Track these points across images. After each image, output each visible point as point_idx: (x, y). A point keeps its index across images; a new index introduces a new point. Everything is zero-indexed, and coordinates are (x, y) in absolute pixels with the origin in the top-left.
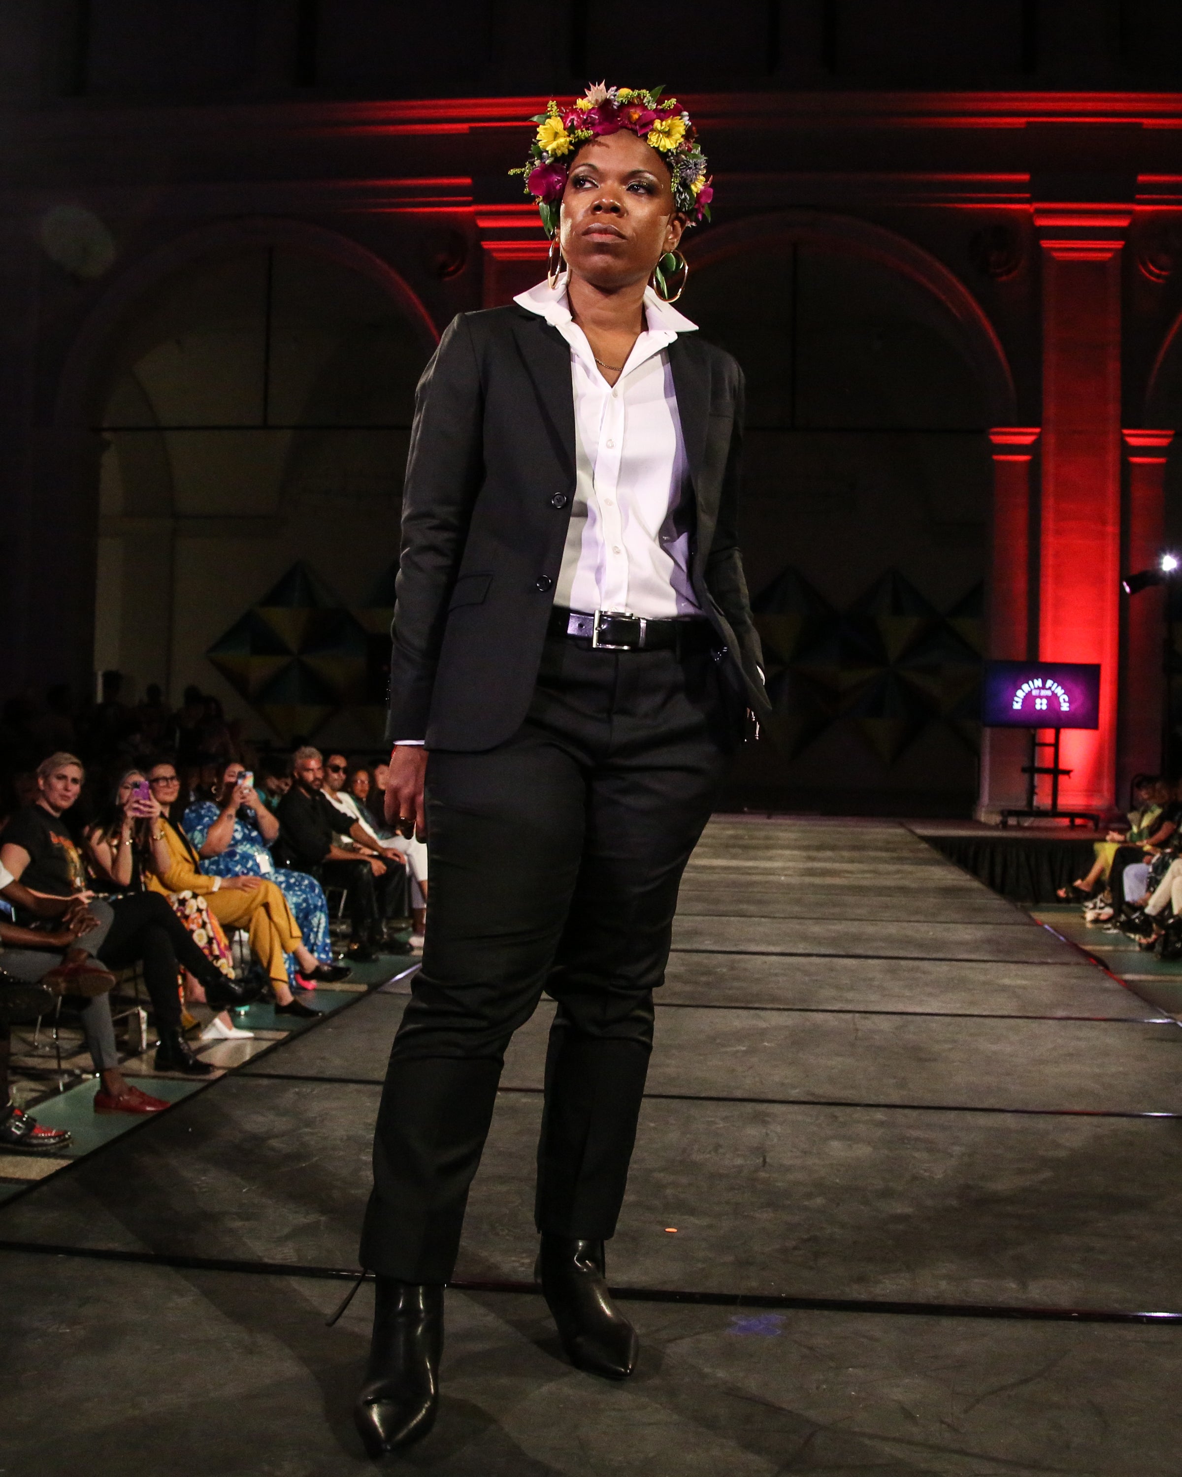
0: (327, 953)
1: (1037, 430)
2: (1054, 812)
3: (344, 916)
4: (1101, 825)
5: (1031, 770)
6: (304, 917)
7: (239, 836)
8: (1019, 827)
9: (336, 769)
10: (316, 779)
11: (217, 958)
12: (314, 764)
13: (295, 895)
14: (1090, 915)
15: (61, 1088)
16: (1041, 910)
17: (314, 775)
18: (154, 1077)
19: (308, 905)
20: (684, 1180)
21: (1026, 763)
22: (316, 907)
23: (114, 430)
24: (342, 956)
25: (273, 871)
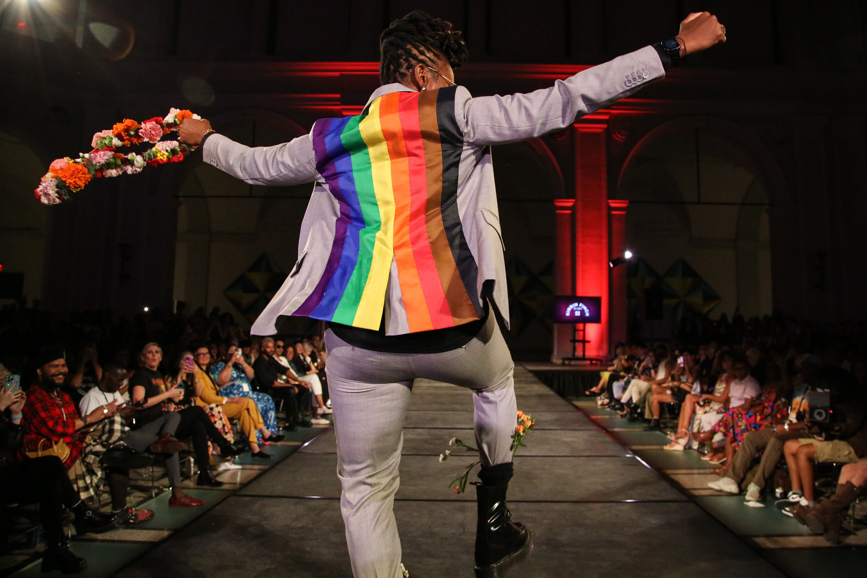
0: (275, 428)
1: (573, 200)
2: (584, 358)
3: (282, 410)
4: (603, 363)
5: (574, 341)
6: (265, 414)
7: (235, 376)
8: (569, 365)
9: (279, 347)
10: (271, 351)
11: (226, 433)
12: (270, 344)
13: (261, 403)
14: (599, 402)
15: (154, 495)
16: (578, 400)
18: (196, 489)
19: (267, 408)
20: (430, 541)
21: (572, 338)
22: (270, 409)
23: (184, 197)
24: (281, 429)
25: (251, 393)
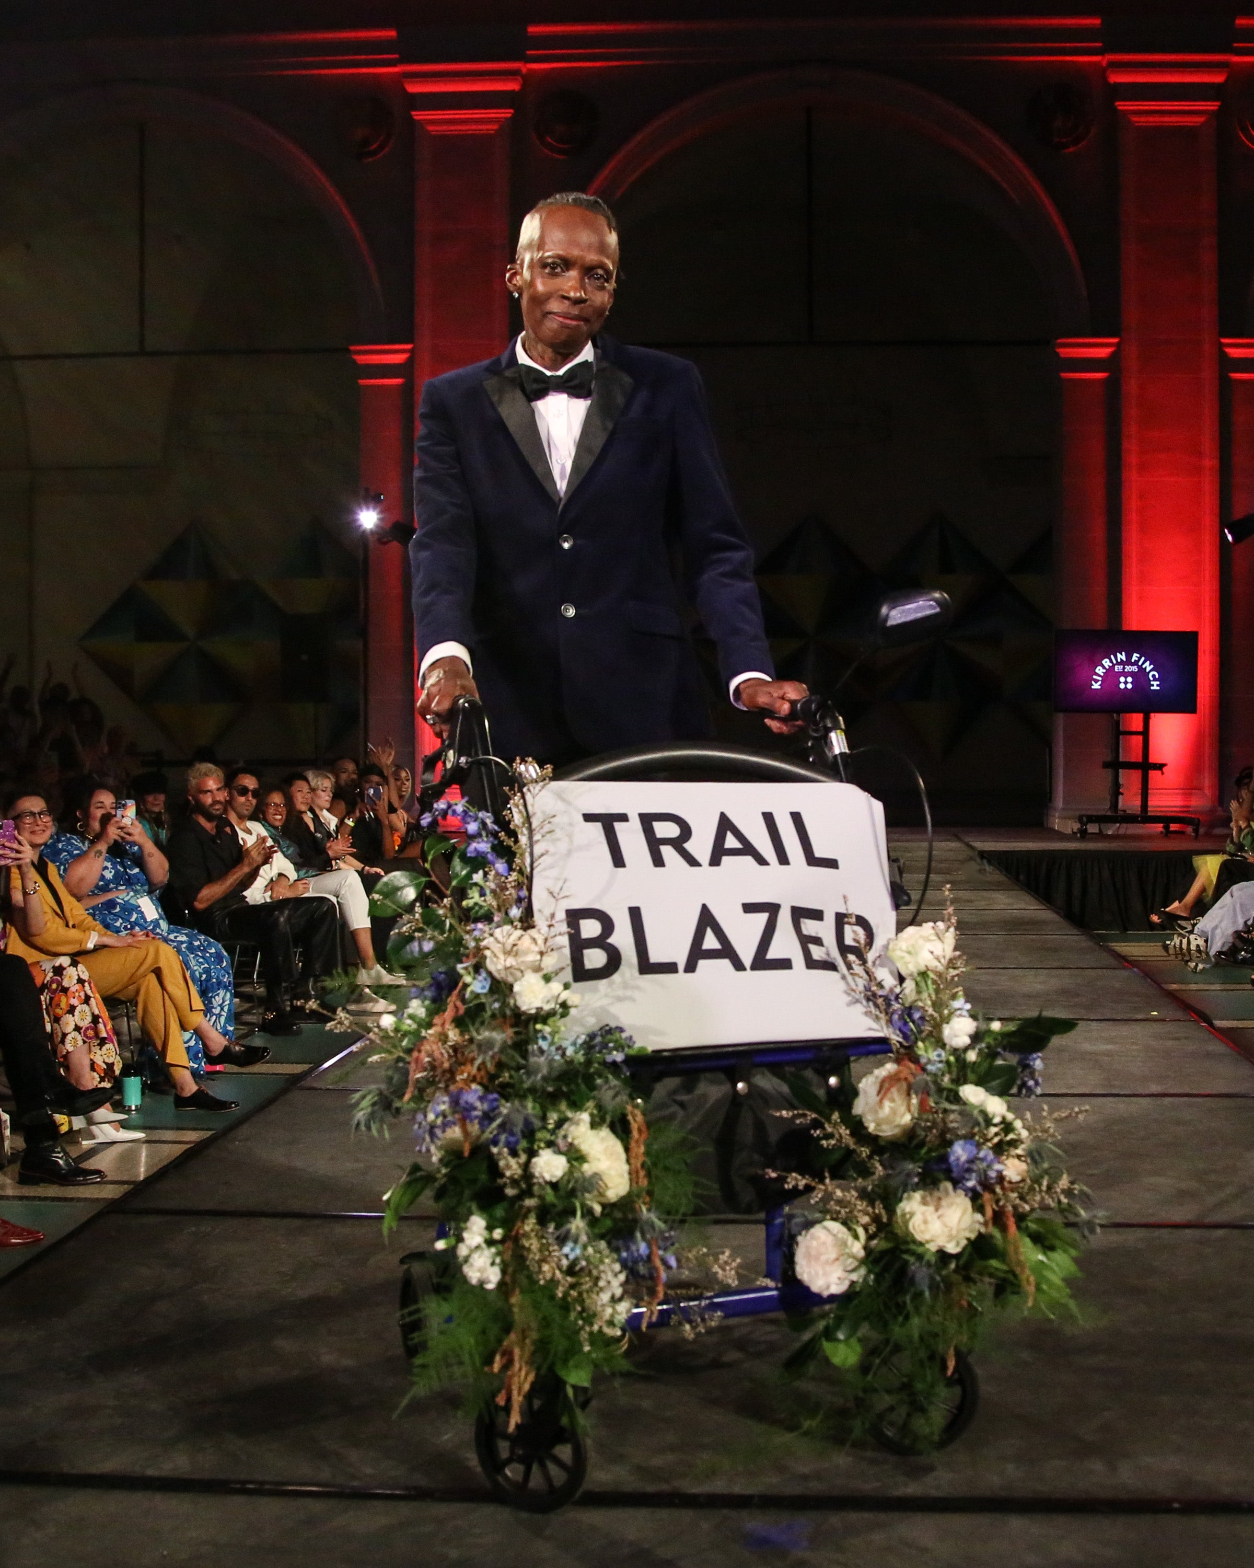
1: (1115, 340)
2: (1144, 817)
4: (1202, 831)
5: (1115, 765)
7: (109, 875)
8: (1101, 836)
9: (244, 791)
10: (215, 802)
12: (212, 784)
16: (1127, 939)
17: (213, 797)
18: (19, 1196)
21: (1108, 756)
25: (164, 925)
